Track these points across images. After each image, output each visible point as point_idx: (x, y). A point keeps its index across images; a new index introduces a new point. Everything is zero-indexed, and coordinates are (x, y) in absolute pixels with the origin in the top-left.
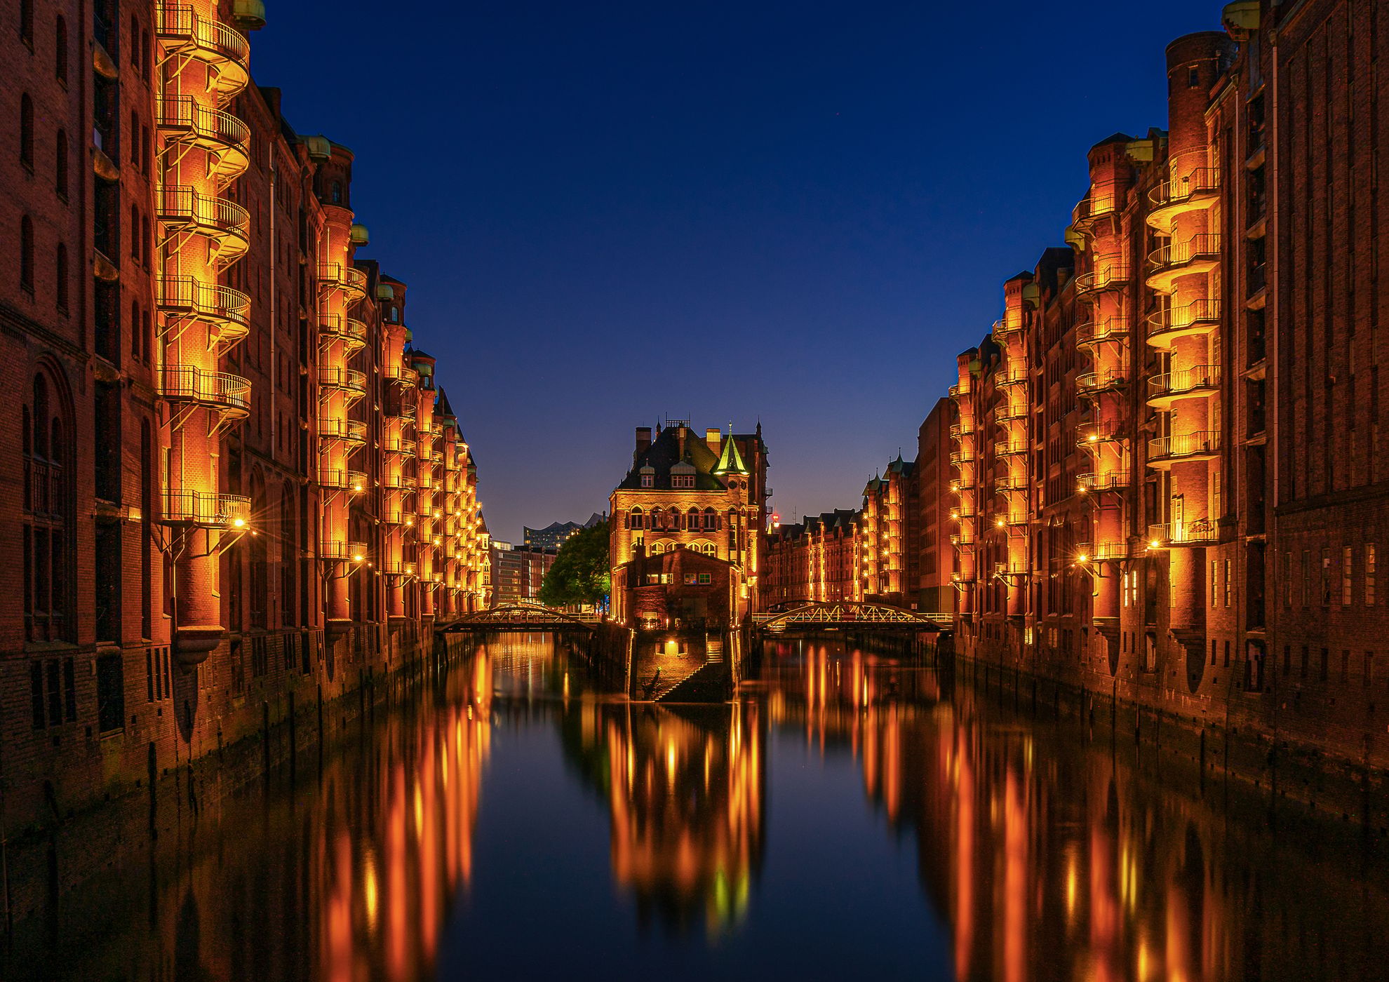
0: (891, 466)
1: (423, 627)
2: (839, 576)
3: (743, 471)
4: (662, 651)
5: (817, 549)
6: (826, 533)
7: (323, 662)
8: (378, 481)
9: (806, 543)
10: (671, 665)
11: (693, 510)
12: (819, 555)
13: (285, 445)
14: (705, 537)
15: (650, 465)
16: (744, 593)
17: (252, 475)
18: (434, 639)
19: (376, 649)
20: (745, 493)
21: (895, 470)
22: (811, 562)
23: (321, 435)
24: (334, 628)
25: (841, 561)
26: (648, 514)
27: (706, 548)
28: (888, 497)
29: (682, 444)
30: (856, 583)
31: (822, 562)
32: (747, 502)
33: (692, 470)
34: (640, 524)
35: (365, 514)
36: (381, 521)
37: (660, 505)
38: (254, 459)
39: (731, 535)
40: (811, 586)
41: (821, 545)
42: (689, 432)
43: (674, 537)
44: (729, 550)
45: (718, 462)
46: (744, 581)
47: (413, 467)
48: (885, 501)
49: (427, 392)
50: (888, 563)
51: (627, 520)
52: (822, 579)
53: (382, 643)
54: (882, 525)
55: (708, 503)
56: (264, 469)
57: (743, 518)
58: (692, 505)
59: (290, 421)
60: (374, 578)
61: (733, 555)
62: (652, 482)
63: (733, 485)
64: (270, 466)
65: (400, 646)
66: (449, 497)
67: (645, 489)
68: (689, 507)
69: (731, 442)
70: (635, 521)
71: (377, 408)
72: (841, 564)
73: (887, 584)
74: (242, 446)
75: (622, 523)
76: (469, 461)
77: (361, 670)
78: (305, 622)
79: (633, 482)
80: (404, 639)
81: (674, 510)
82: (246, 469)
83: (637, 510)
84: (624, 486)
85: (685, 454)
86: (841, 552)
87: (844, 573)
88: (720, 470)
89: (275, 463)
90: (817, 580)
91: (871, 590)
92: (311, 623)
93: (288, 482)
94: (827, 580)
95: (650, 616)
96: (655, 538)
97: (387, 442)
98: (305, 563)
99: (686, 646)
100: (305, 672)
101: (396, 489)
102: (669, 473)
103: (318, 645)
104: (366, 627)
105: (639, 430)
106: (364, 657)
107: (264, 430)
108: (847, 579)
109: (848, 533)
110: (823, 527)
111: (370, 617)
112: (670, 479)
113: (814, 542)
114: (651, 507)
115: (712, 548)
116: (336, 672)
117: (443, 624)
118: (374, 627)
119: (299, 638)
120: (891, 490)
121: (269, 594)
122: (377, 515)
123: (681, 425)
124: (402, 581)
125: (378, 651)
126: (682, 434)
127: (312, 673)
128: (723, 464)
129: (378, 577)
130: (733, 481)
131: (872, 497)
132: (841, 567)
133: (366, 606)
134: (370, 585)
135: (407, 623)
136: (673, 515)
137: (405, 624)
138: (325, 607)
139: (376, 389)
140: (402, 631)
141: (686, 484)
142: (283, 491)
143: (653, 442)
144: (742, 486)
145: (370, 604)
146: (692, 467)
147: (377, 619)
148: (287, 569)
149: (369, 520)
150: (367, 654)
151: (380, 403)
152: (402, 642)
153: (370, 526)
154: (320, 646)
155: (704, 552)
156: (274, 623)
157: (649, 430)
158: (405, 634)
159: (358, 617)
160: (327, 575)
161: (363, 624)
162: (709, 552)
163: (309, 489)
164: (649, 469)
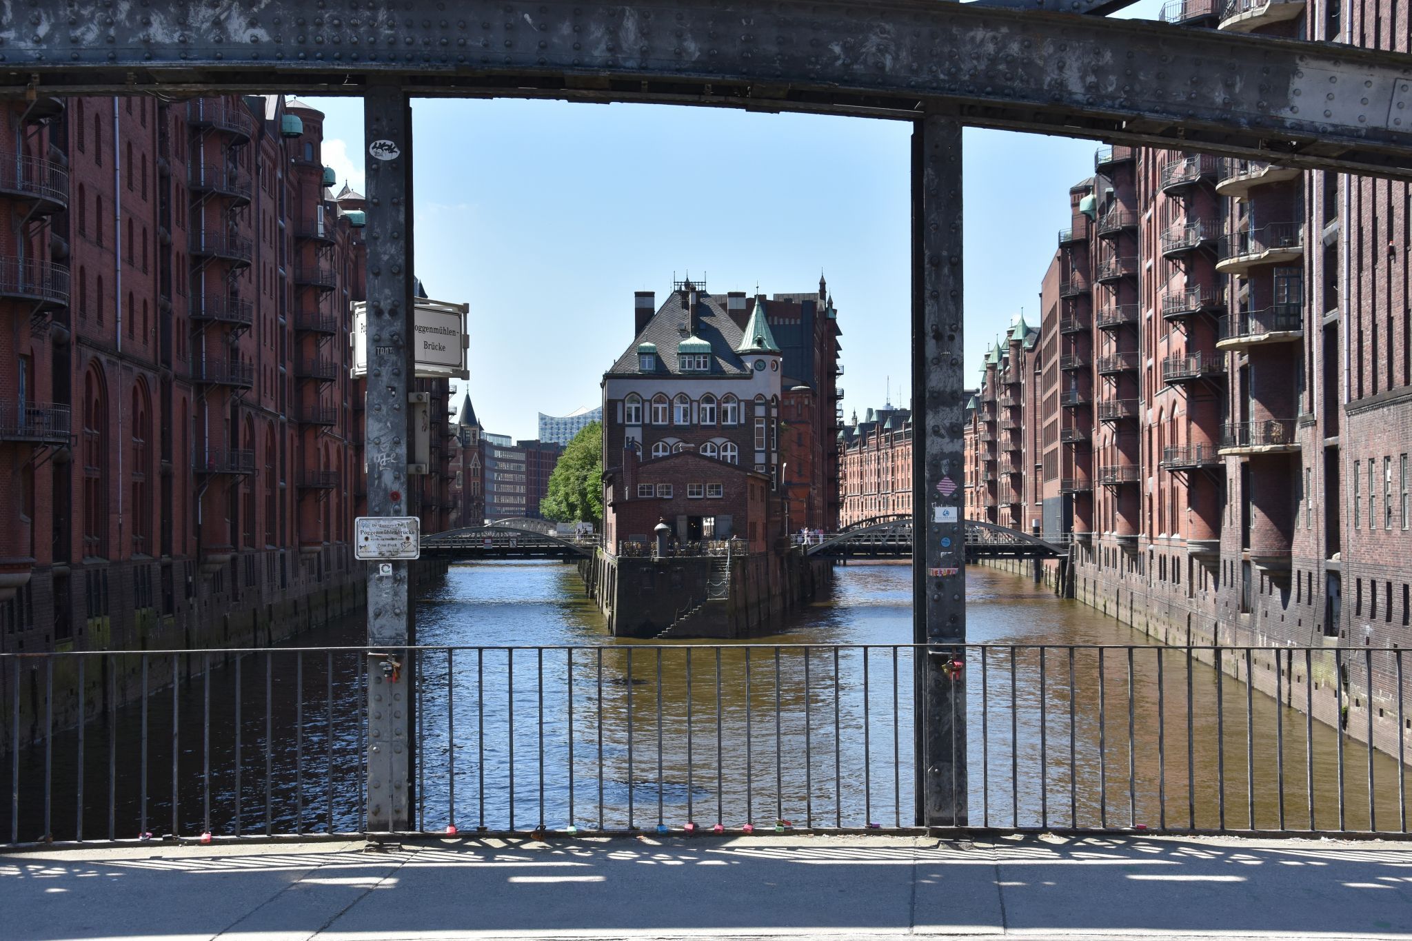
0: (1011, 332)
8: (283, 367)
11: (707, 399)
13: (139, 330)
15: (650, 341)
17: (88, 374)
19: (278, 581)
20: (776, 376)
29: (693, 313)
32: (779, 389)
33: (705, 346)
35: (262, 410)
36: (288, 419)
38: (90, 353)
44: (755, 452)
53: (289, 575)
56: (105, 364)
57: (774, 410)
58: (706, 393)
59: (145, 302)
60: (278, 492)
62: (653, 364)
63: (761, 366)
64: (114, 359)
67: (644, 372)
69: (758, 310)
70: (631, 414)
74: (73, 339)
77: (255, 610)
78: (166, 548)
82: (79, 367)
88: (745, 347)
89: (121, 357)
92: (176, 547)
93: (142, 380)
98: (166, 477)
100: (164, 614)
102: (676, 350)
103: (186, 578)
104: (264, 555)
105: (638, 294)
106: (259, 592)
107: (107, 316)
111: (270, 540)
118: (278, 555)
119: (157, 567)
121: (111, 516)
122: (283, 411)
123: (692, 288)
125: (283, 585)
126: (693, 300)
127: (176, 613)
128: (748, 340)
130: (760, 361)
133: (264, 527)
134: (270, 500)
135: (331, 548)
136: (682, 406)
137: (327, 550)
138: (198, 530)
139: (282, 250)
140: (323, 559)
141: (699, 366)
142: (135, 388)
143: (657, 309)
144: (772, 366)
145: (270, 526)
146: (706, 343)
147: (283, 545)
148: (142, 484)
149: (269, 418)
150: (265, 588)
151: (287, 267)
152: (324, 573)
153: (271, 426)
154: (190, 579)
155: (722, 454)
156: (120, 550)
157: (652, 295)
158: (328, 563)
159: (251, 542)
160: (200, 491)
161: (259, 551)
162: (729, 454)
163: (174, 384)
164: (648, 346)
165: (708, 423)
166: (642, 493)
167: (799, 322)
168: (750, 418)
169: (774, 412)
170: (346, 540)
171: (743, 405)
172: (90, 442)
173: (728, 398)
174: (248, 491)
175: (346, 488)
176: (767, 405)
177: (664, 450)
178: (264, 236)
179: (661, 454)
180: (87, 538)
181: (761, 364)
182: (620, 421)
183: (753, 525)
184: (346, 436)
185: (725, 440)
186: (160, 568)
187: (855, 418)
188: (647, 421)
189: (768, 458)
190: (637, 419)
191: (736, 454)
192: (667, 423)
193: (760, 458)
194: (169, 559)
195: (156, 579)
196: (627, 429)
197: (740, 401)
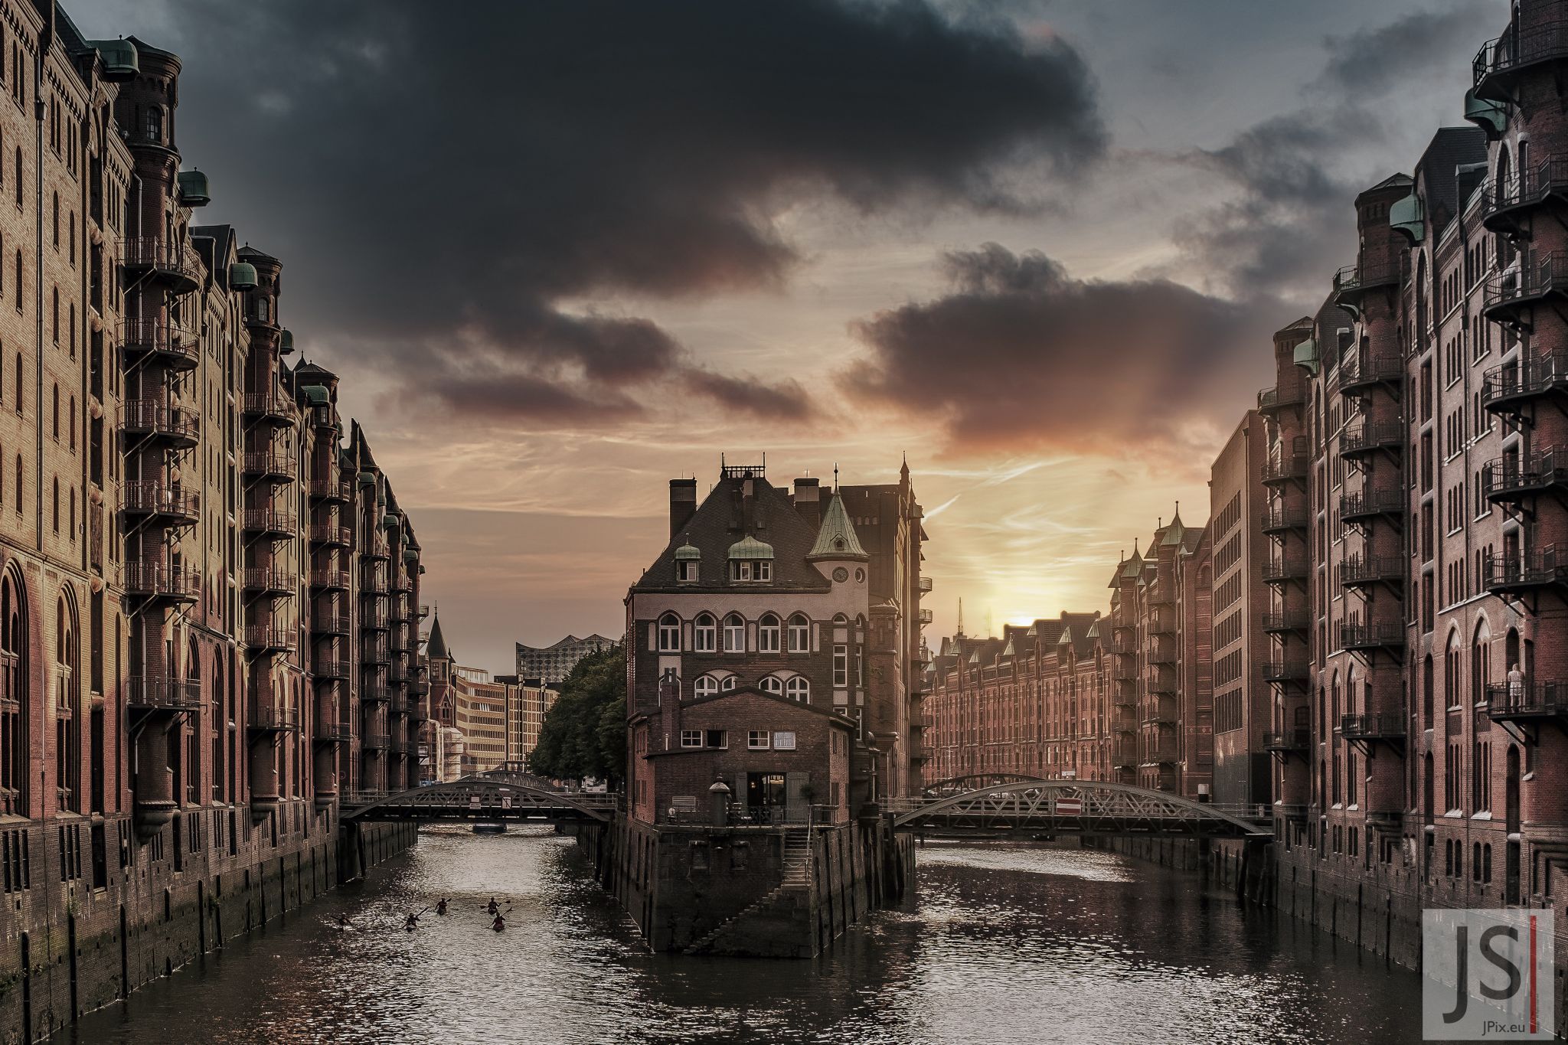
3: (857, 552)
6: (1045, 653)
10: (717, 887)
11: (769, 620)
13: (64, 527)
14: (789, 667)
15: (692, 543)
17: (6, 580)
18: (341, 832)
19: (228, 849)
20: (862, 589)
24: (149, 816)
26: (688, 627)
27: (792, 687)
29: (750, 505)
33: (766, 550)
35: (210, 631)
37: (712, 611)
38: (10, 554)
39: (837, 663)
42: (761, 484)
44: (833, 689)
56: (25, 568)
57: (857, 634)
58: (768, 611)
59: (72, 490)
60: (226, 735)
62: (696, 575)
63: (839, 576)
64: (37, 562)
68: (762, 616)
69: (836, 503)
70: (668, 638)
72: (1073, 709)
77: (200, 883)
78: (97, 805)
79: (662, 575)
81: (738, 620)
83: (671, 619)
86: (1073, 688)
92: (109, 806)
93: (69, 589)
96: (701, 669)
98: (97, 714)
100: (95, 887)
102: (726, 556)
103: (121, 842)
104: (210, 812)
105: (675, 483)
109: (1085, 652)
111: (219, 797)
112: (728, 566)
113: (1022, 671)
114: (694, 615)
118: (226, 813)
119: (86, 828)
121: (33, 762)
122: (232, 634)
123: (748, 474)
125: (233, 851)
126: (748, 490)
127: (109, 886)
128: (823, 541)
129: (232, 730)
130: (839, 570)
131: (1122, 592)
132: (1073, 714)
133: (210, 778)
134: (217, 746)
136: (733, 628)
137: (282, 808)
138: (134, 779)
139: (230, 430)
140: (277, 819)
141: (756, 576)
142: (60, 598)
143: (700, 500)
144: (858, 576)
145: (217, 776)
146: (766, 545)
147: (232, 801)
148: (68, 721)
149: (216, 641)
150: (212, 855)
151: (236, 452)
152: (278, 836)
153: (218, 652)
154: (125, 843)
155: (789, 691)
156: (43, 806)
157: (692, 483)
158: (284, 823)
159: (194, 796)
160: (136, 731)
161: (205, 808)
162: (798, 693)
163: (106, 595)
164: (688, 549)
165: (770, 651)
166: (687, 742)
168: (827, 645)
169: (860, 638)
170: (304, 794)
171: (816, 627)
172: (7, 668)
173: (799, 618)
174: (191, 733)
176: (851, 627)
177: (711, 685)
178: (211, 413)
179: (706, 691)
180: (5, 790)
181: (841, 573)
182: (652, 647)
183: (836, 785)
185: (792, 673)
186: (90, 829)
188: (688, 648)
189: (852, 698)
190: (675, 646)
191: (807, 691)
192: (715, 651)
193: (840, 698)
194: (101, 817)
195: (86, 844)
196: (662, 659)
197: (813, 622)
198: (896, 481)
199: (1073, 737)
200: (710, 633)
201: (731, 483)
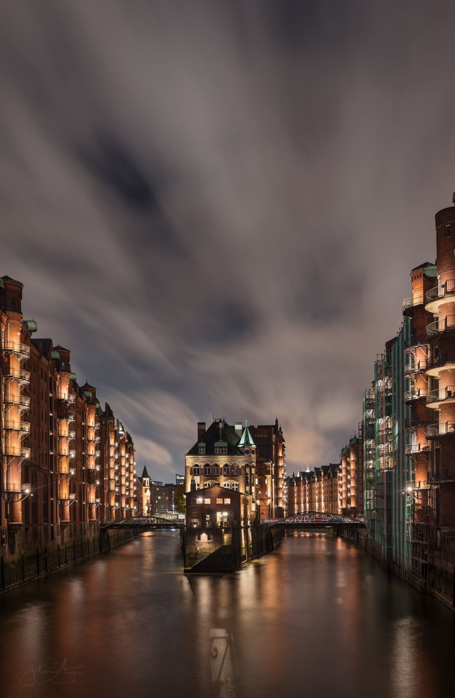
0: (351, 441)
1: (90, 526)
2: (331, 498)
3: (253, 445)
4: (199, 539)
5: (320, 484)
6: (324, 476)
7: (6, 545)
8: (52, 452)
9: (314, 482)
10: (204, 546)
11: (226, 465)
12: (321, 488)
14: (232, 479)
15: (204, 442)
16: (254, 508)
18: (100, 533)
19: (49, 537)
20: (254, 456)
21: (352, 443)
22: (317, 492)
23: (5, 429)
24: (13, 527)
25: (332, 491)
26: (202, 467)
27: (233, 485)
28: (350, 457)
29: (221, 431)
30: (339, 502)
31: (323, 491)
32: (255, 461)
33: (225, 444)
34: (198, 473)
35: (41, 468)
36: (54, 473)
37: (209, 463)
39: (247, 478)
40: (317, 504)
41: (322, 483)
42: (226, 425)
43: (216, 479)
44: (246, 486)
45: (240, 439)
46: (253, 502)
47: (80, 444)
48: (348, 459)
49: (91, 406)
50: (350, 492)
51: (191, 471)
52: (322, 500)
53: (55, 535)
54: (348, 472)
55: (234, 461)
57: (253, 469)
58: (226, 463)
60: (49, 502)
61: (248, 488)
62: (205, 451)
63: (247, 452)
65: (71, 536)
66: (112, 459)
67: (201, 455)
68: (224, 464)
69: (247, 430)
70: (195, 471)
71: (51, 415)
73: (350, 503)
75: (189, 472)
76: (127, 441)
77: (37, 549)
79: (194, 451)
80: (74, 533)
81: (217, 465)
83: (196, 465)
84: (189, 454)
85: (223, 435)
86: (332, 486)
87: (333, 497)
88: (242, 444)
90: (320, 501)
91: (344, 506)
94: (325, 501)
95: (195, 520)
96: (206, 480)
97: (60, 432)
99: (211, 536)
101: (64, 456)
102: (214, 445)
103: (1, 535)
104: (42, 527)
105: (199, 424)
106: (40, 542)
108: (335, 500)
109: (335, 475)
110: (322, 473)
112: (214, 449)
113: (318, 481)
114: (204, 464)
115: (236, 485)
116: (17, 550)
117: (105, 525)
118: (50, 527)
120: (351, 453)
122: (51, 469)
123: (221, 421)
124: (69, 503)
125: (53, 538)
126: (221, 425)
128: (242, 441)
129: (52, 501)
130: (247, 450)
131: (344, 457)
132: (332, 494)
133: (42, 516)
134: (46, 506)
135: (77, 525)
136: (216, 468)
137: (75, 525)
138: (7, 517)
139: (51, 404)
140: (72, 528)
141: (222, 452)
143: (206, 430)
144: (253, 452)
145: (46, 515)
147: (52, 522)
149: (45, 472)
150: (43, 540)
151: (54, 412)
152: (73, 534)
153: (46, 475)
154: (4, 536)
155: (232, 487)
157: (204, 424)
158: (75, 531)
159: (36, 521)
160: (8, 500)
161: (40, 525)
162: (235, 487)
164: (203, 444)
165: (226, 475)
167: (267, 436)
168: (244, 473)
170: (84, 521)
173: (234, 465)
175: (84, 500)
176: (251, 467)
177: (209, 486)
178: (42, 399)
179: (207, 487)
184: (84, 480)
185: (233, 482)
187: (294, 475)
188: (202, 474)
189: (251, 489)
191: (238, 487)
192: (210, 475)
197: (239, 466)
198: (274, 424)
199: (332, 500)
200: (209, 469)
201: (215, 425)
